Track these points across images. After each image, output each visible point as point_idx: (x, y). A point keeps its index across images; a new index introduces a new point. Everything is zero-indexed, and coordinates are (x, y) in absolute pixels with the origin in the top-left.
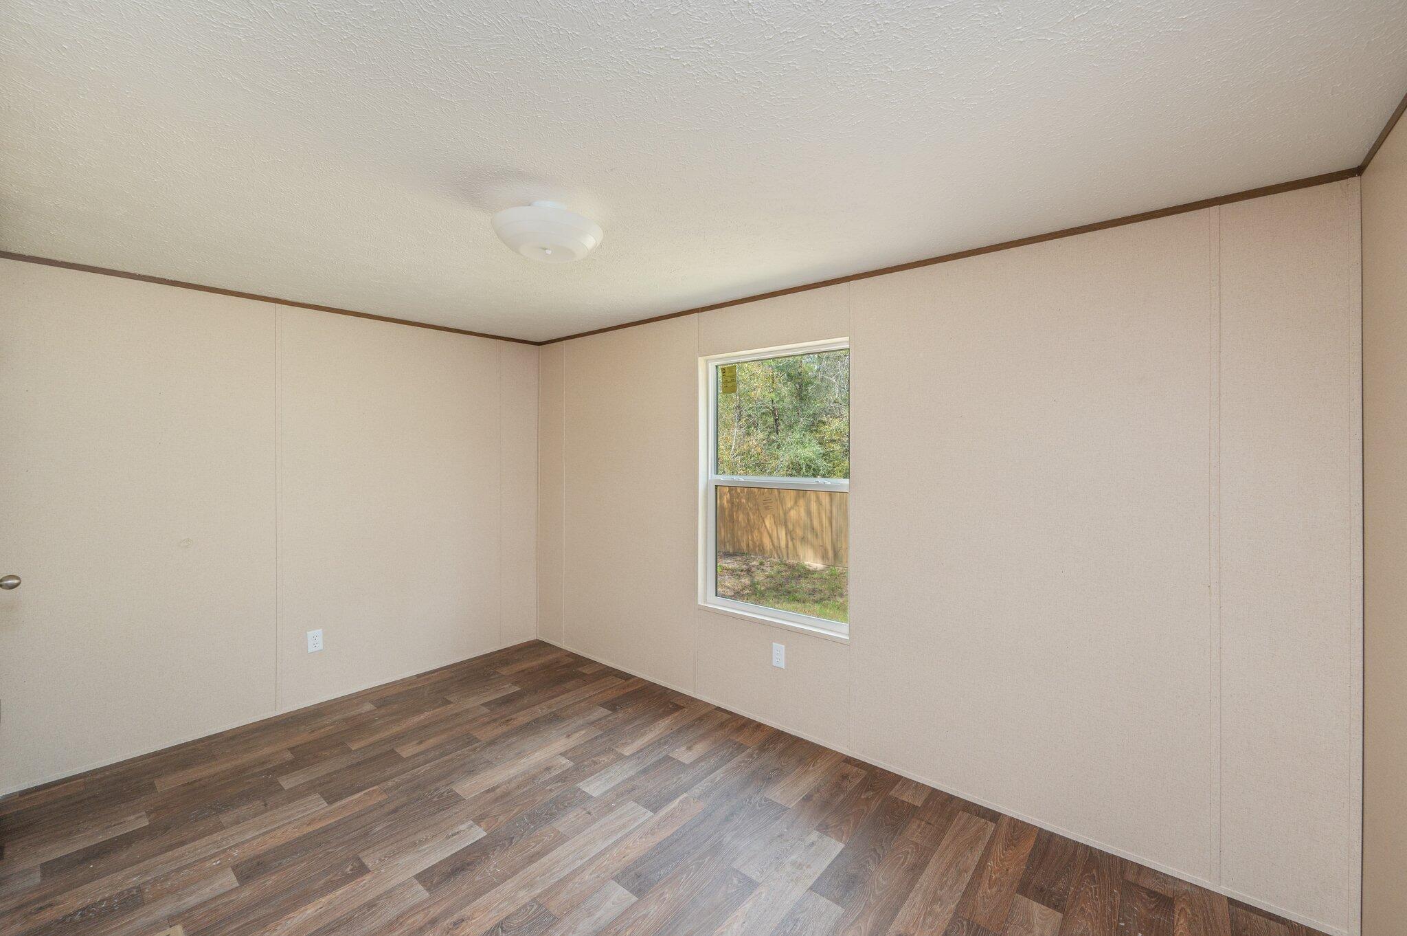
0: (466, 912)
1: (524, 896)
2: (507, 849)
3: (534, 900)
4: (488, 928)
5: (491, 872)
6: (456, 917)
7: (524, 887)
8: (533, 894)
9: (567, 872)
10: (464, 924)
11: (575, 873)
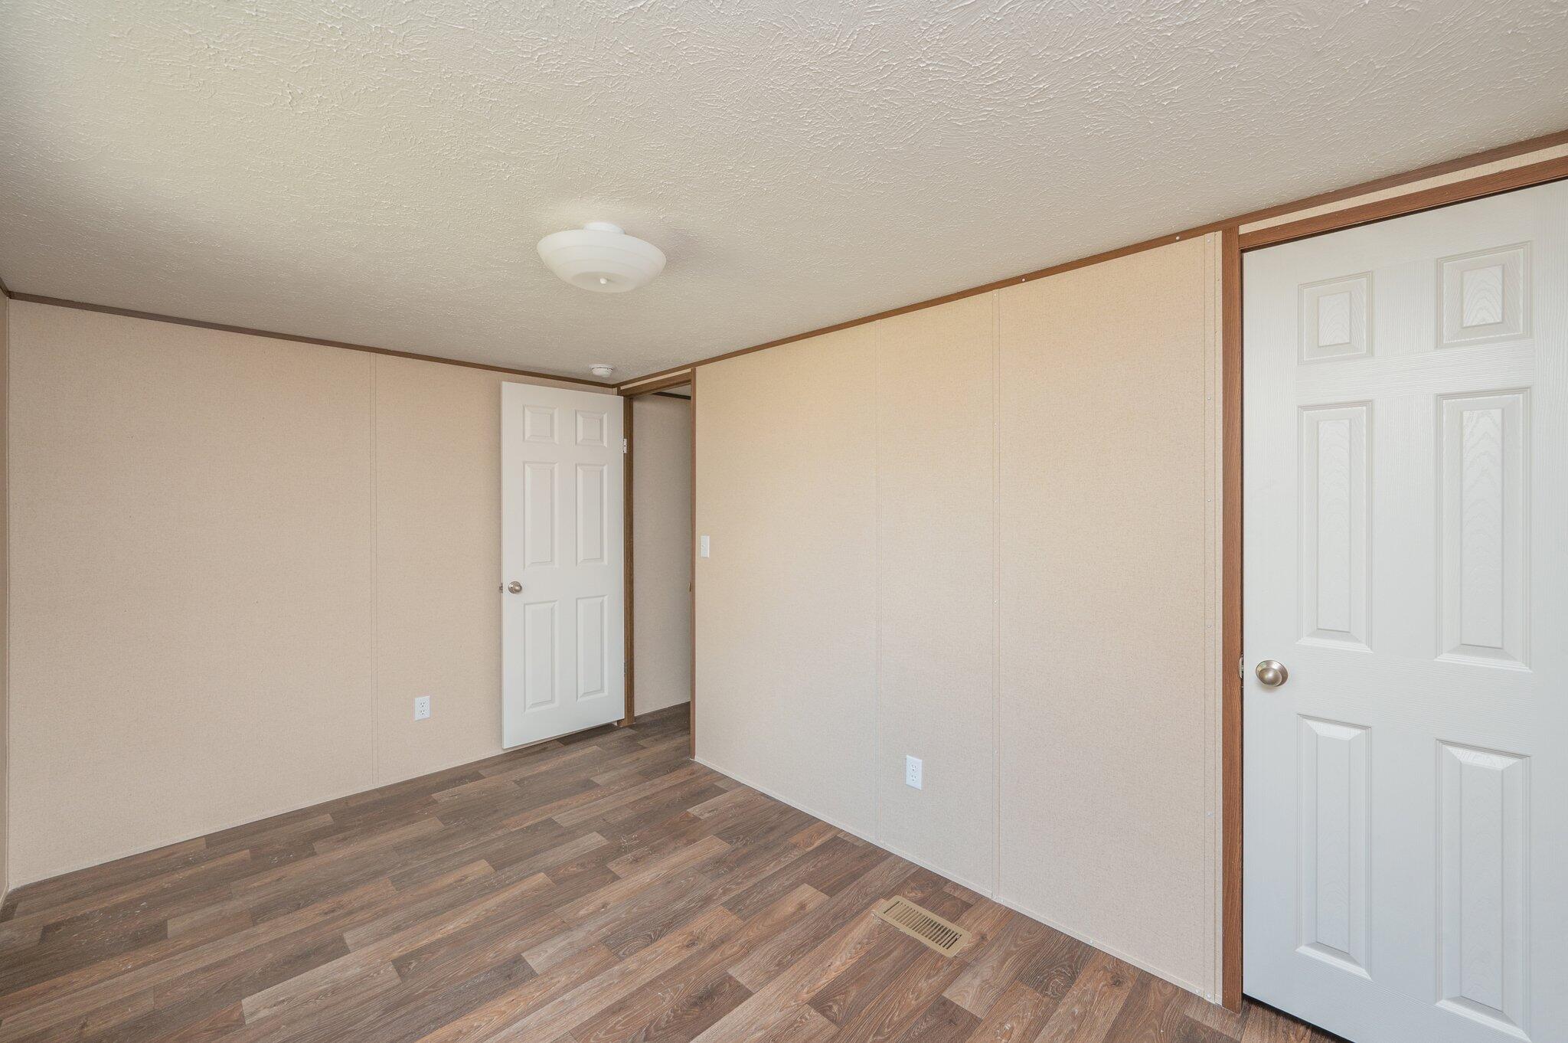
0: (686, 954)
1: (631, 964)
2: (651, 1022)
3: (621, 959)
4: (663, 939)
5: (668, 992)
6: (694, 950)
7: (631, 973)
8: (622, 966)
9: (583, 987)
10: (685, 943)
11: (575, 984)
